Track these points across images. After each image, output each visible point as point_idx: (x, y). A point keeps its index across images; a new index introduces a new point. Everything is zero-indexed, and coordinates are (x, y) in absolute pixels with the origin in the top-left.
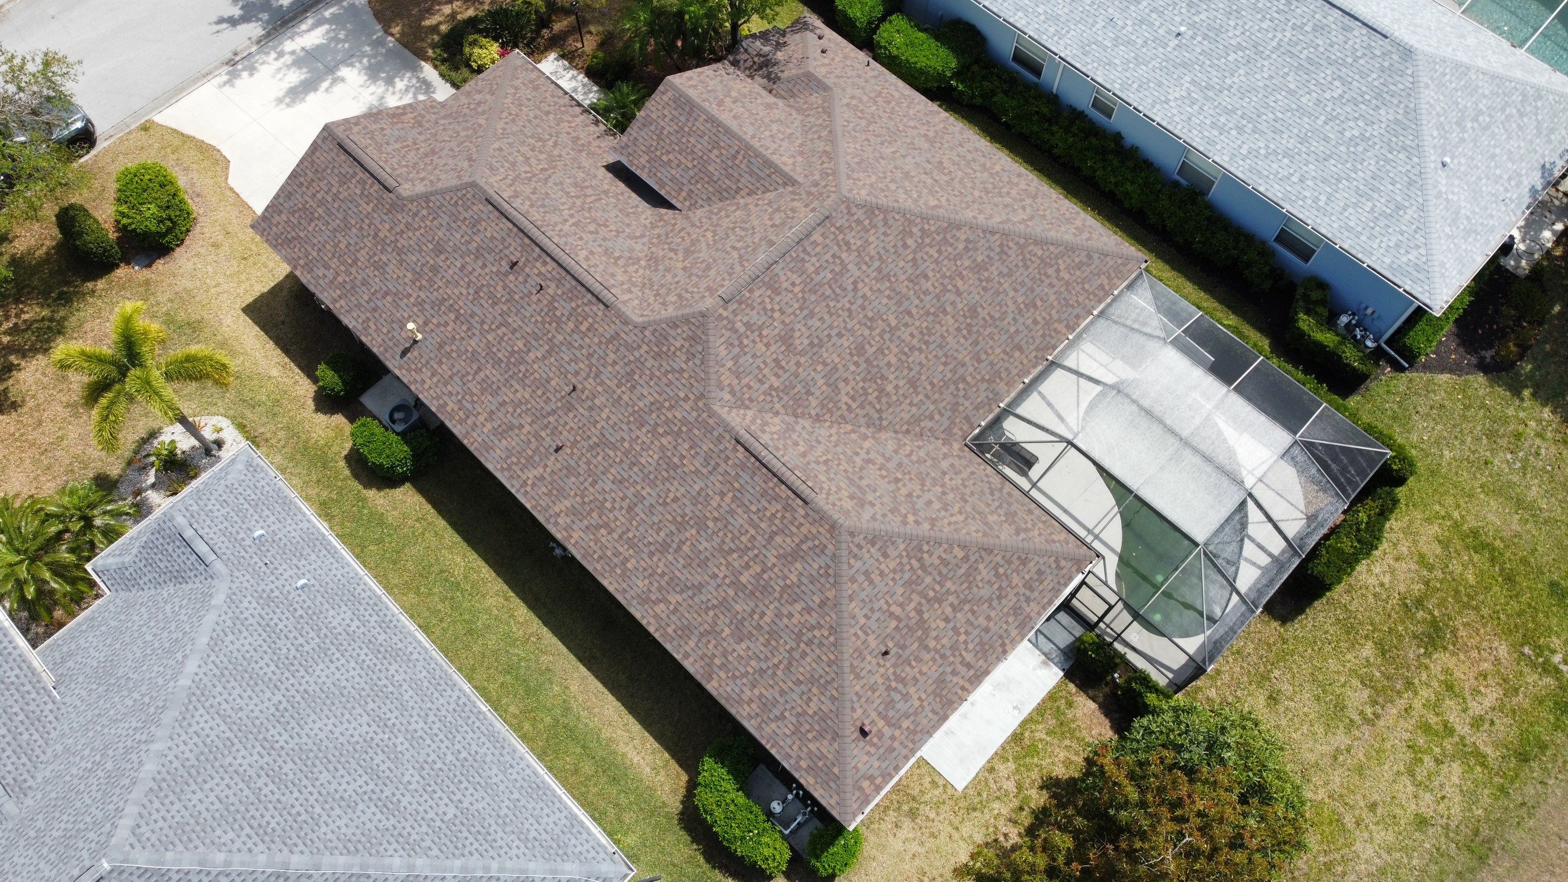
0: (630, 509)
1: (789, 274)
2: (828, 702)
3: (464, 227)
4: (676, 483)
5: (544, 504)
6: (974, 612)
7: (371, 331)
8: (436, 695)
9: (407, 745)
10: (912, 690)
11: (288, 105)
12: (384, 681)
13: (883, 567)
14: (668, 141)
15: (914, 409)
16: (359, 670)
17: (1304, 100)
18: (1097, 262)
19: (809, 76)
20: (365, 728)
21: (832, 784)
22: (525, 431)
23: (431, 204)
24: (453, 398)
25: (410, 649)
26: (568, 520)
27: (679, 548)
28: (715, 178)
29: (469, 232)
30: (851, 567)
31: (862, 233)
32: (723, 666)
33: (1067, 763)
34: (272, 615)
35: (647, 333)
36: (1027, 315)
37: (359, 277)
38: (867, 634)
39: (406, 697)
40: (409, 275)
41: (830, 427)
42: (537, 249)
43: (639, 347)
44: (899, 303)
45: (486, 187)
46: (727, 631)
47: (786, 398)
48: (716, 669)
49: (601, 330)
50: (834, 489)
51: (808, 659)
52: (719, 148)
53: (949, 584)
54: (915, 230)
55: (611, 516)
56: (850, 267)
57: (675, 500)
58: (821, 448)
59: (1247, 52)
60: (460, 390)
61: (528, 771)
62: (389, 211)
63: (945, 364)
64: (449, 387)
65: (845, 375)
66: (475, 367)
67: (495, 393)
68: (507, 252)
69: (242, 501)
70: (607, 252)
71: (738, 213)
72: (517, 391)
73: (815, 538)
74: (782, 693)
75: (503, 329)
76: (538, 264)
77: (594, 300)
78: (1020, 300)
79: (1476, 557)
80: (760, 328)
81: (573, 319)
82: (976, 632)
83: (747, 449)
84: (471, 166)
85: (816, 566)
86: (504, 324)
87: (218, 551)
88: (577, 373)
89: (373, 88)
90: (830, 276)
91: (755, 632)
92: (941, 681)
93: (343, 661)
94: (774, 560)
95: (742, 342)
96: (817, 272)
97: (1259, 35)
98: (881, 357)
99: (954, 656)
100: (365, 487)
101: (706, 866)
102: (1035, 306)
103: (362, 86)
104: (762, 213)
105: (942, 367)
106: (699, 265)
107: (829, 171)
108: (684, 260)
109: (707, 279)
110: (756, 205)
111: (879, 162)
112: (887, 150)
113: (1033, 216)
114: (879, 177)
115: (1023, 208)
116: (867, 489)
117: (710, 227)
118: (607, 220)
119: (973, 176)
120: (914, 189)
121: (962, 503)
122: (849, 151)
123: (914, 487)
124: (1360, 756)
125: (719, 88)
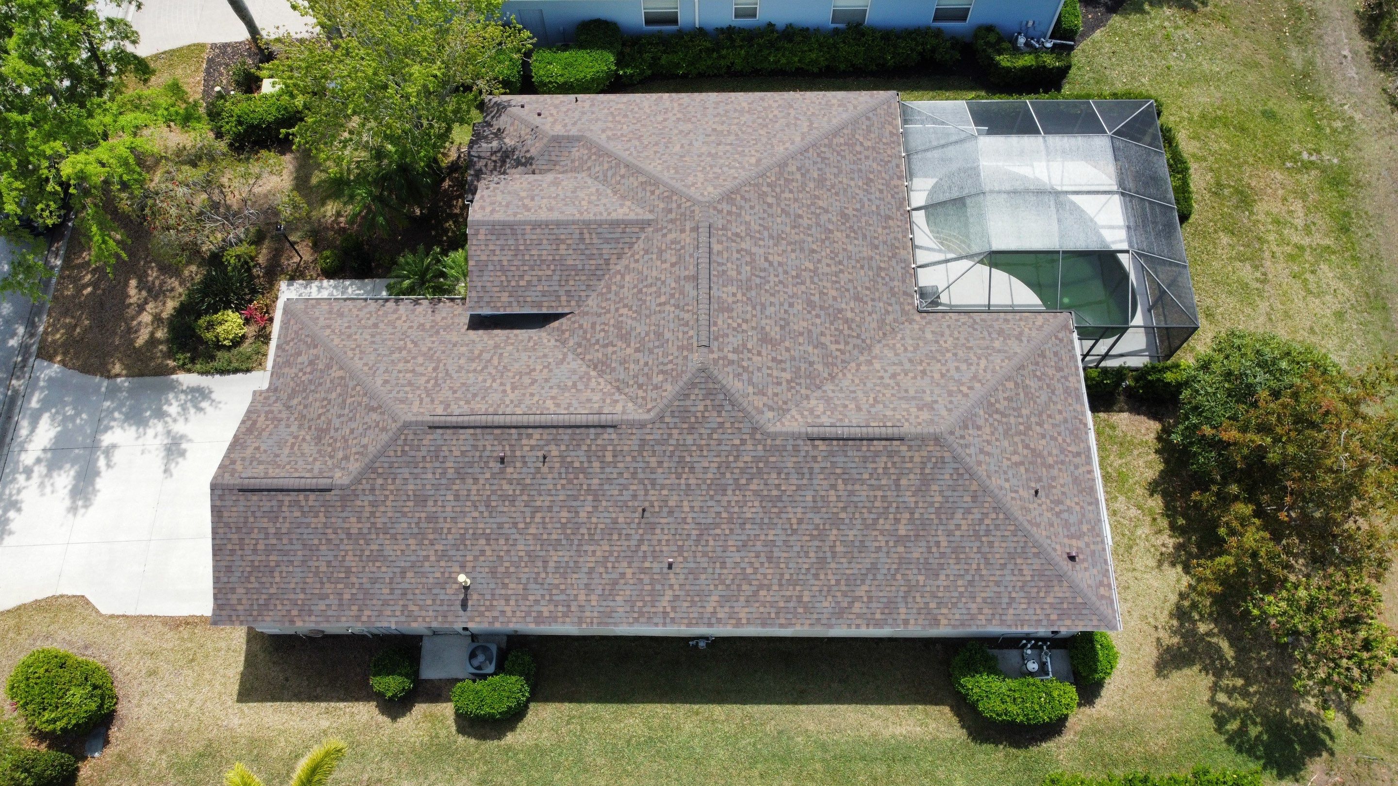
0: (770, 559)
1: (725, 289)
2: (1037, 561)
3: (428, 465)
4: (789, 509)
5: (696, 615)
6: (1050, 416)
7: (416, 614)
10: (1068, 502)
11: (86, 507)
13: (985, 437)
14: (514, 268)
15: (874, 316)
18: (875, 118)
19: (557, 140)
21: (1084, 612)
22: (629, 576)
23: (380, 471)
24: (542, 603)
26: (727, 609)
27: (834, 554)
28: (580, 267)
29: (437, 465)
30: (970, 455)
31: (739, 220)
32: (939, 605)
33: (1149, 465)
35: (667, 420)
36: (873, 191)
37: (364, 580)
38: (1017, 492)
40: (411, 541)
41: (844, 375)
42: (513, 431)
43: (670, 435)
44: (802, 250)
45: (420, 418)
46: (921, 578)
47: (802, 381)
48: (935, 611)
49: (626, 448)
50: (905, 413)
51: (996, 544)
52: (563, 241)
53: (1025, 412)
54: (765, 189)
55: (759, 576)
56: (754, 250)
57: (800, 521)
58: (860, 394)
60: (542, 592)
62: (344, 507)
63: (862, 267)
64: (531, 598)
65: (819, 330)
66: (540, 564)
67: (577, 567)
68: (487, 453)
70: (563, 388)
71: (627, 278)
72: (594, 552)
73: (929, 458)
74: (998, 584)
75: (539, 515)
76: (524, 442)
77: (599, 430)
78: (860, 184)
79: (1216, 131)
80: (744, 345)
81: (593, 459)
82: (1062, 428)
83: (823, 439)
84: (382, 413)
85: (947, 477)
86: (538, 509)
88: (635, 497)
89: (150, 432)
90: (748, 268)
91: (942, 561)
92: (1076, 480)
94: (913, 499)
95: (743, 367)
96: (739, 273)
98: (825, 297)
99: (1067, 456)
100: (500, 739)
101: (1021, 753)
102: (871, 180)
103: (138, 438)
104: (650, 264)
105: (862, 272)
106: (647, 339)
107: (666, 194)
108: (629, 346)
109: (670, 343)
110: (637, 261)
111: (685, 161)
112: (677, 149)
113: (809, 119)
114: (701, 171)
115: (797, 119)
116: (919, 395)
117: (618, 306)
118: (528, 366)
119: (742, 122)
120: (730, 161)
121: (971, 351)
122: (659, 169)
123: (937, 367)
124: (1280, 306)
125: (509, 198)
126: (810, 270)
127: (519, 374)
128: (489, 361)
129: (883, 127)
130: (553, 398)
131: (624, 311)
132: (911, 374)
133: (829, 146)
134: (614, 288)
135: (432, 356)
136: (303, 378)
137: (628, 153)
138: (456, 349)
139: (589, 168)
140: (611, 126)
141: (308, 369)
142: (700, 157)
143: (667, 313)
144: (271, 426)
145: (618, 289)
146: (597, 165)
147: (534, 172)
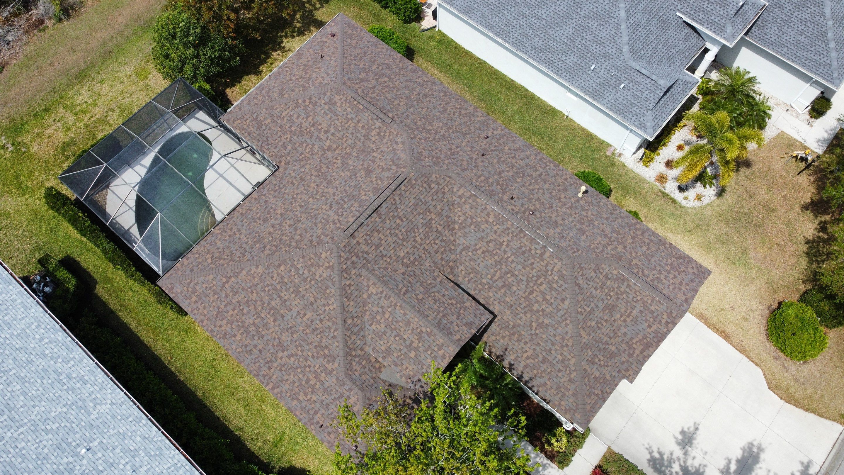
0: (445, 110)
2: (347, 41)
3: (569, 238)
4: (423, 113)
6: (282, 82)
8: (519, 37)
9: (524, 11)
12: (542, 35)
13: (321, 79)
14: (453, 311)
15: (303, 170)
16: (554, 37)
17: (18, 387)
20: (543, 12)
22: (507, 147)
25: (536, 55)
27: (419, 93)
28: (419, 283)
29: (564, 235)
31: (325, 231)
34: (600, 49)
36: (236, 230)
38: (330, 59)
39: (531, 32)
40: (596, 224)
43: (449, 163)
44: (307, 209)
49: (473, 175)
51: (357, 53)
53: (292, 85)
54: (295, 244)
55: (455, 110)
56: (333, 214)
58: (350, 130)
59: (43, 427)
61: (473, 17)
63: (284, 194)
65: (338, 170)
66: (542, 177)
67: (528, 165)
68: (538, 220)
69: (639, 104)
71: (402, 255)
72: (516, 163)
73: (353, 83)
75: (530, 188)
76: (516, 210)
77: (479, 187)
78: (238, 235)
80: (383, 171)
81: (490, 183)
87: (637, 72)
88: (483, 161)
91: (381, 64)
93: (562, 39)
94: (372, 81)
95: (392, 162)
97: (30, 438)
98: (319, 184)
102: (230, 236)
103: (705, 466)
104: (387, 247)
105: (286, 192)
106: (421, 211)
107: (345, 275)
108: (431, 219)
109: (415, 196)
110: (390, 257)
111: (314, 297)
112: (309, 315)
113: (221, 291)
114: (314, 279)
115: (227, 296)
116: (328, 112)
117: (418, 247)
118: (484, 258)
119: (255, 316)
120: (293, 278)
121: (282, 124)
122: (333, 300)
123: (305, 125)
124: (120, 98)
125: (423, 356)
126: (313, 197)
127: (492, 255)
128: (501, 277)
129: (189, 264)
130: (487, 222)
131: (418, 239)
132: (319, 127)
133: (233, 260)
134: (412, 258)
135: (528, 305)
136: (602, 358)
137: (336, 333)
138: (512, 303)
139: (362, 349)
140: (323, 375)
141: (597, 360)
142: (304, 296)
143: (403, 212)
144: (634, 341)
145: (411, 255)
146: (356, 345)
147: (390, 385)
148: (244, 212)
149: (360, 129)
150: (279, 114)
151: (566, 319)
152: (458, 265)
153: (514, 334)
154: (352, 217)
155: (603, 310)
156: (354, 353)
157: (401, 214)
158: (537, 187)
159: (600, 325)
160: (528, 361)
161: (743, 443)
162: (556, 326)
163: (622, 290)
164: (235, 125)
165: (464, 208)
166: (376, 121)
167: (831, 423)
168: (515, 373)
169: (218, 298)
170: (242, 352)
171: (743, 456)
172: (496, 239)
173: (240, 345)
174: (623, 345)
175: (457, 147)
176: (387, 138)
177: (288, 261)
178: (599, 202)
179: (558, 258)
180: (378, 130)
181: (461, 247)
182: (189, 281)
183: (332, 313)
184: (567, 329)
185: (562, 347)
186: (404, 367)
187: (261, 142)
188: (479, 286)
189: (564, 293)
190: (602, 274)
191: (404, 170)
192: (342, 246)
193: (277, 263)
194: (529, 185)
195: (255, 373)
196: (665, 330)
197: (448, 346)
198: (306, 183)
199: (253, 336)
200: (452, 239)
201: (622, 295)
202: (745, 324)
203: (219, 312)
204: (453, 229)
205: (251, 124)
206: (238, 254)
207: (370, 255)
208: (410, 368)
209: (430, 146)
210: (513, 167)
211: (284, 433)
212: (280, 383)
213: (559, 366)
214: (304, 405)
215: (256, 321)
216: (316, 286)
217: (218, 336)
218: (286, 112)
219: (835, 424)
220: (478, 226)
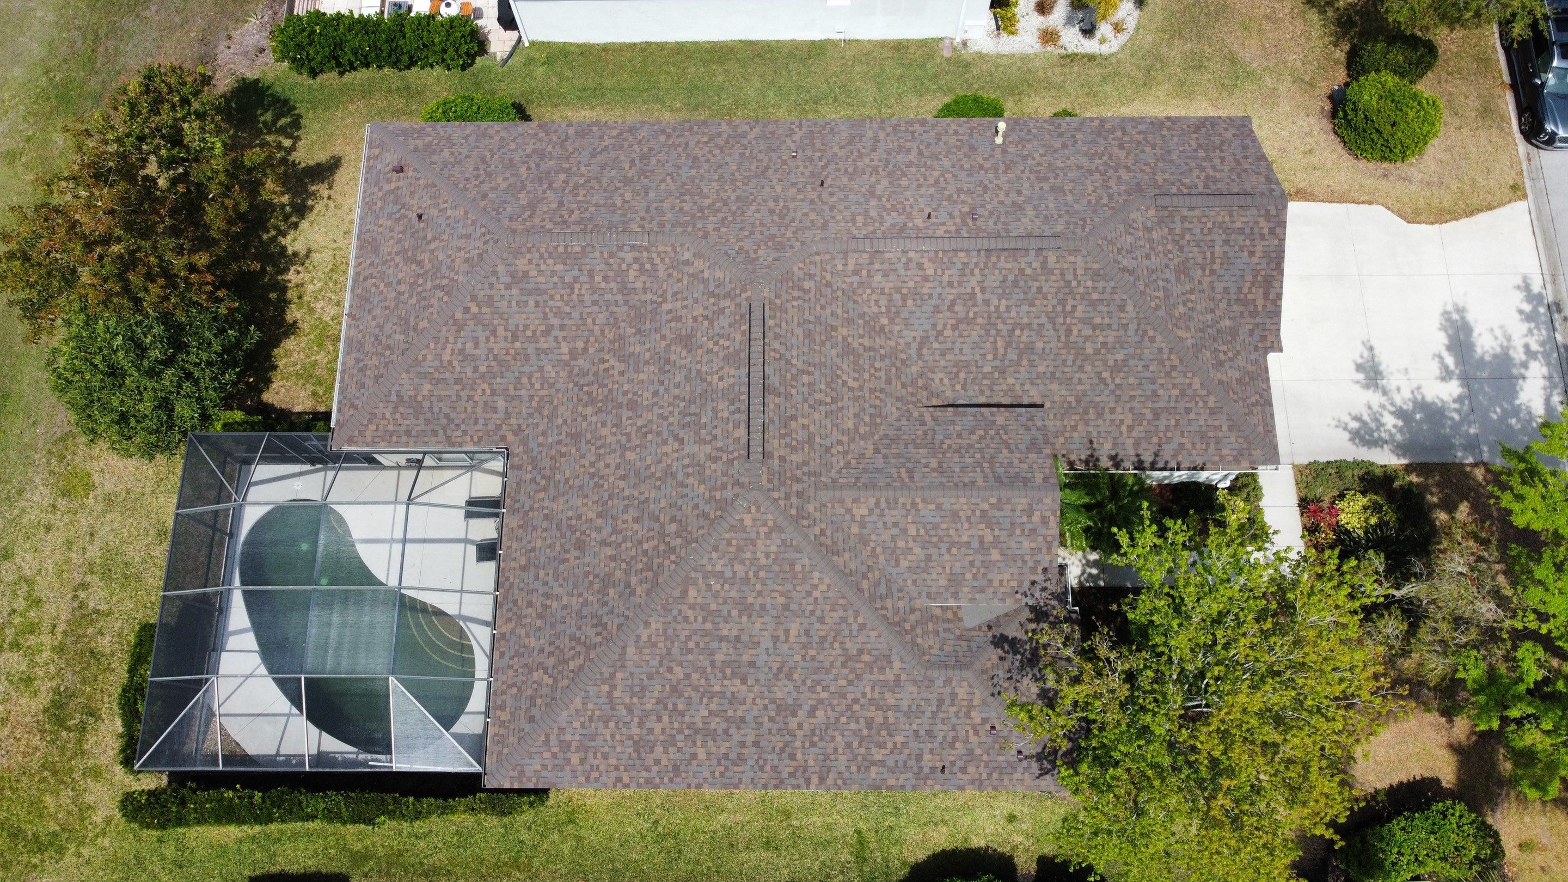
0: (696, 159)
3: (1054, 213)
4: (673, 188)
7: (1046, 125)
13: (462, 253)
14: (993, 446)
15: (560, 421)
22: (836, 148)
28: (910, 447)
29: (1043, 213)
31: (713, 482)
35: (798, 244)
36: (541, 599)
37: (1102, 143)
38: (440, 211)
40: (1061, 165)
41: (602, 331)
42: (965, 236)
43: (794, 233)
49: (843, 224)
53: (414, 300)
54: (679, 541)
57: (663, 181)
60: (923, 138)
62: (1138, 186)
63: (567, 481)
64: (933, 134)
65: (626, 376)
66: (926, 153)
67: (888, 152)
68: (992, 221)
71: (850, 425)
72: (872, 161)
73: (524, 220)
75: (931, 182)
76: (953, 228)
78: (555, 604)
80: (711, 322)
81: (877, 217)
82: (376, 301)
85: (509, 209)
88: (832, 194)
91: (527, 159)
94: (547, 195)
95: (714, 296)
98: (615, 421)
99: (379, 272)
100: (959, 97)
102: (540, 616)
103: (1419, 388)
104: (823, 431)
105: (567, 475)
106: (823, 338)
107: (805, 523)
108: (844, 339)
109: (796, 322)
110: (840, 442)
111: (782, 594)
112: (794, 628)
113: (613, 709)
114: (761, 568)
115: (629, 710)
116: (524, 298)
117: (861, 394)
118: (961, 336)
119: (705, 700)
120: (722, 594)
121: (456, 375)
122: (816, 575)
123: (499, 347)
124: (74, 555)
125: (1013, 545)
126: (629, 449)
127: (970, 322)
128: (1008, 344)
129: (512, 714)
130: (926, 279)
131: (851, 383)
132: (529, 333)
133: (590, 648)
134: (867, 419)
135: (1077, 355)
136: (1225, 348)
137: (860, 620)
138: (1051, 369)
139: (912, 611)
140: (888, 695)
141: (1222, 356)
142: (763, 606)
143: (801, 359)
144: (1245, 290)
145: (862, 415)
146: (902, 611)
147: (990, 627)
148: (523, 562)
149: (603, 285)
150: (437, 363)
151: (1145, 332)
152: (930, 375)
153: (1086, 412)
154: (737, 426)
155: (1178, 279)
156: (907, 626)
157: (800, 365)
158: (936, 174)
159: (1190, 305)
160: (1134, 434)
161: (1435, 320)
162: (1138, 351)
163: (1178, 231)
164: (369, 439)
165: (874, 285)
166: (621, 254)
167: (1508, 207)
168: (1127, 464)
169: (617, 723)
170: (727, 769)
171: (1449, 336)
172: (959, 294)
173: (715, 762)
174: (1235, 307)
175: (776, 201)
176: (661, 267)
177: (693, 575)
178: (1029, 131)
179: (1071, 253)
180: (636, 266)
181: (915, 346)
182: (543, 738)
183: (830, 594)
184: (1156, 345)
185: (1168, 374)
186: (996, 583)
187: (441, 432)
188: (985, 382)
189: (1116, 297)
190: (1137, 229)
191: (749, 293)
192: (765, 483)
193: (677, 593)
194: (925, 179)
195: (773, 782)
196: (1276, 242)
197: (1040, 500)
198: (589, 436)
199: (726, 732)
200: (893, 344)
201: (1183, 238)
202: (1315, 160)
203: (635, 743)
204: (882, 328)
205: (398, 416)
206: (591, 632)
207: (812, 463)
208: (1006, 577)
209: (741, 229)
210: (875, 170)
211: (858, 832)
212: (828, 763)
213: (1182, 405)
214: (891, 763)
215: (713, 706)
216: (771, 575)
217: (666, 780)
218: (448, 351)
219: (1513, 205)
220: (916, 294)
